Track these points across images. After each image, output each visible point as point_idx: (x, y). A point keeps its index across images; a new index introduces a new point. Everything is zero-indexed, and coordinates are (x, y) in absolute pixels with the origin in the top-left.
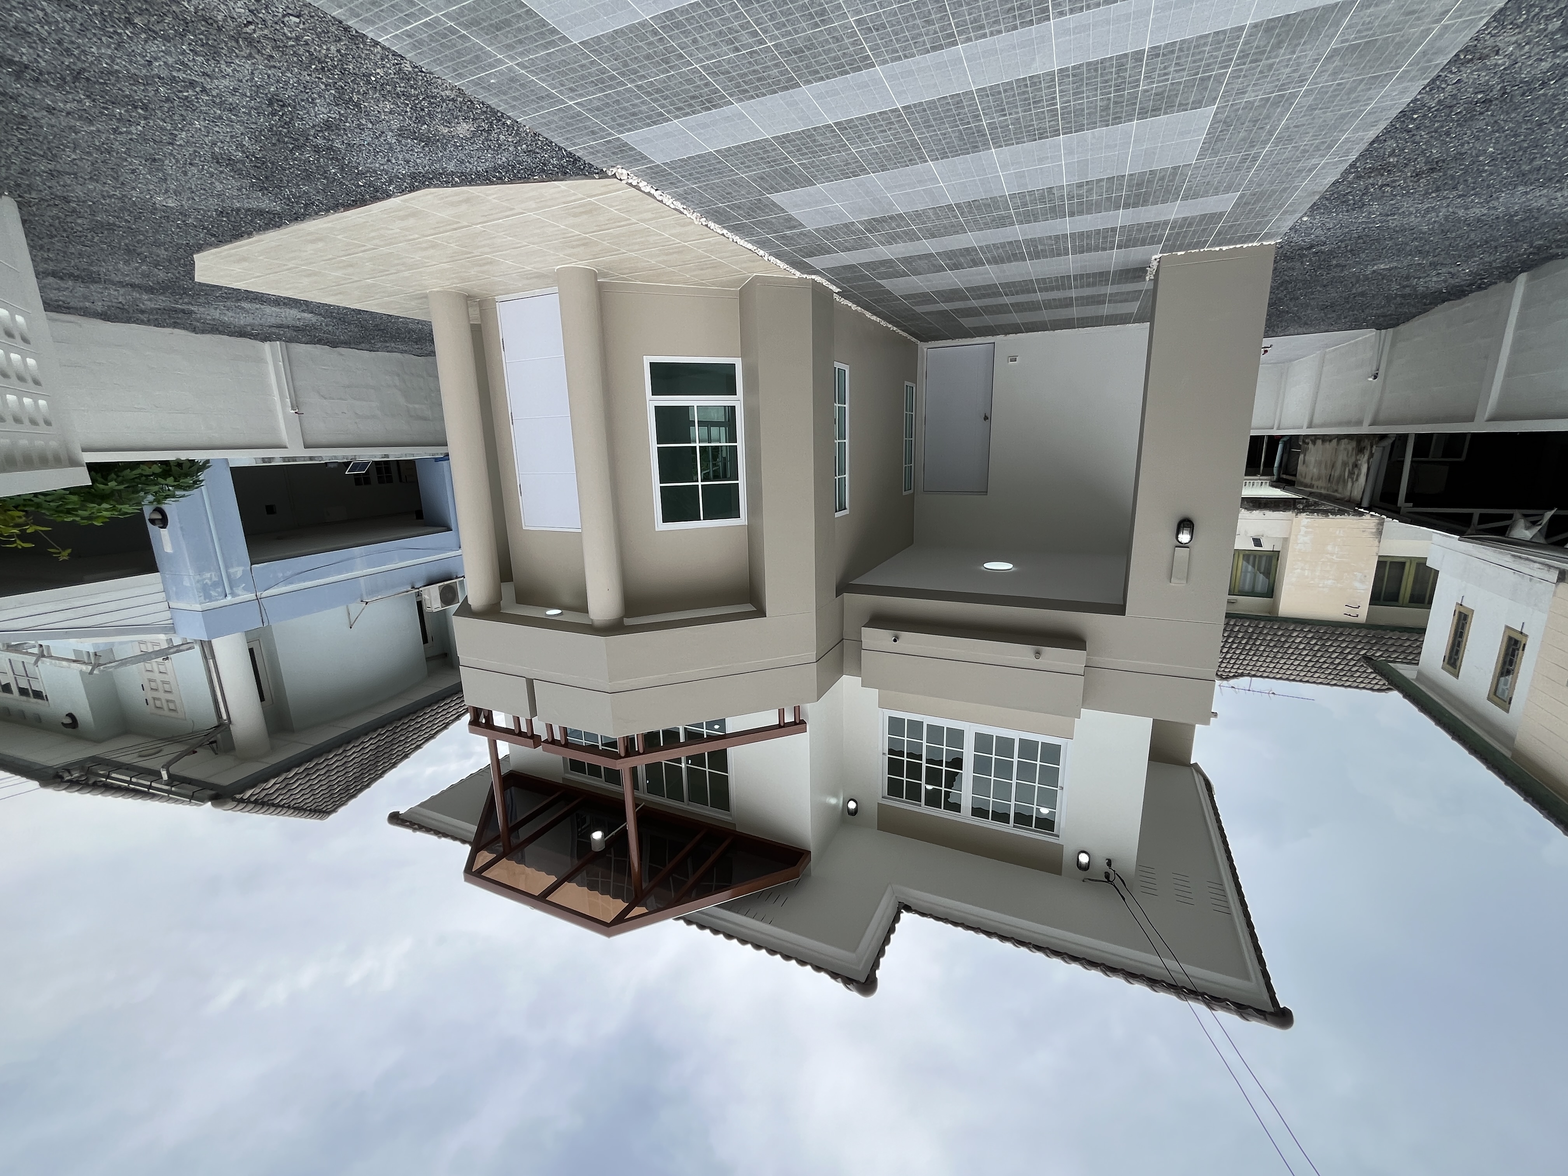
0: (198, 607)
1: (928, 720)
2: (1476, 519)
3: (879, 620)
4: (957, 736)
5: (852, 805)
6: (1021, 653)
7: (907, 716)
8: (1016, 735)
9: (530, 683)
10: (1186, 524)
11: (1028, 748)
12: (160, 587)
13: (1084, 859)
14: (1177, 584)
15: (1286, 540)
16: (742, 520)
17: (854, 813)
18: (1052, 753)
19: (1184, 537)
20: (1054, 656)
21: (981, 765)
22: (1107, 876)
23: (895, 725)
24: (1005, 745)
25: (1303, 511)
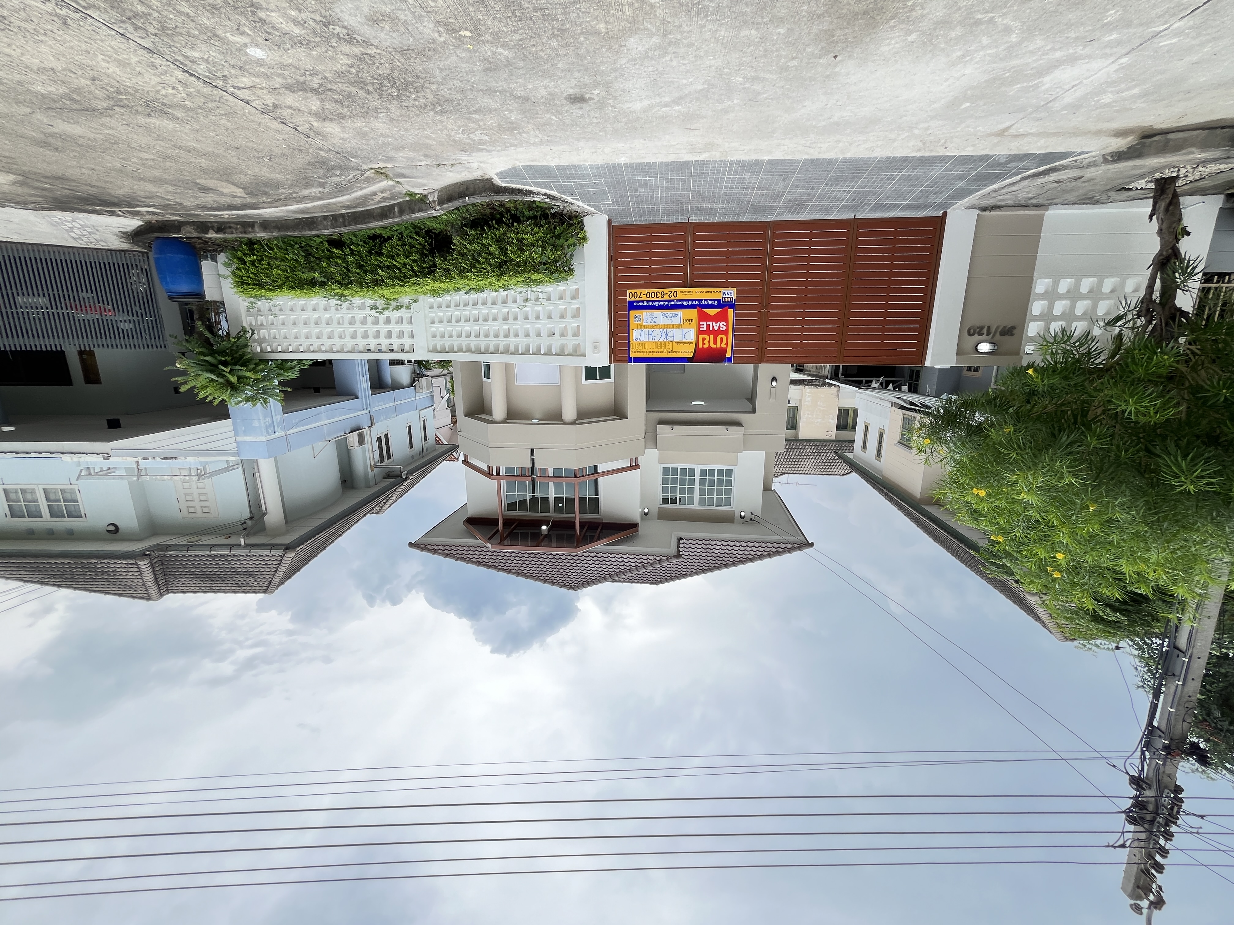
0: (264, 439)
1: (680, 466)
2: (864, 382)
3: (662, 422)
4: (692, 472)
5: (646, 510)
6: (721, 429)
7: (670, 466)
8: (716, 467)
9: (532, 451)
10: (774, 379)
11: (720, 472)
12: (232, 428)
13: (743, 514)
14: (772, 401)
15: (800, 400)
16: (612, 380)
17: (646, 514)
18: (730, 473)
19: (774, 384)
20: (733, 429)
21: (702, 482)
22: (751, 519)
23: (666, 471)
24: (712, 472)
25: (807, 385)
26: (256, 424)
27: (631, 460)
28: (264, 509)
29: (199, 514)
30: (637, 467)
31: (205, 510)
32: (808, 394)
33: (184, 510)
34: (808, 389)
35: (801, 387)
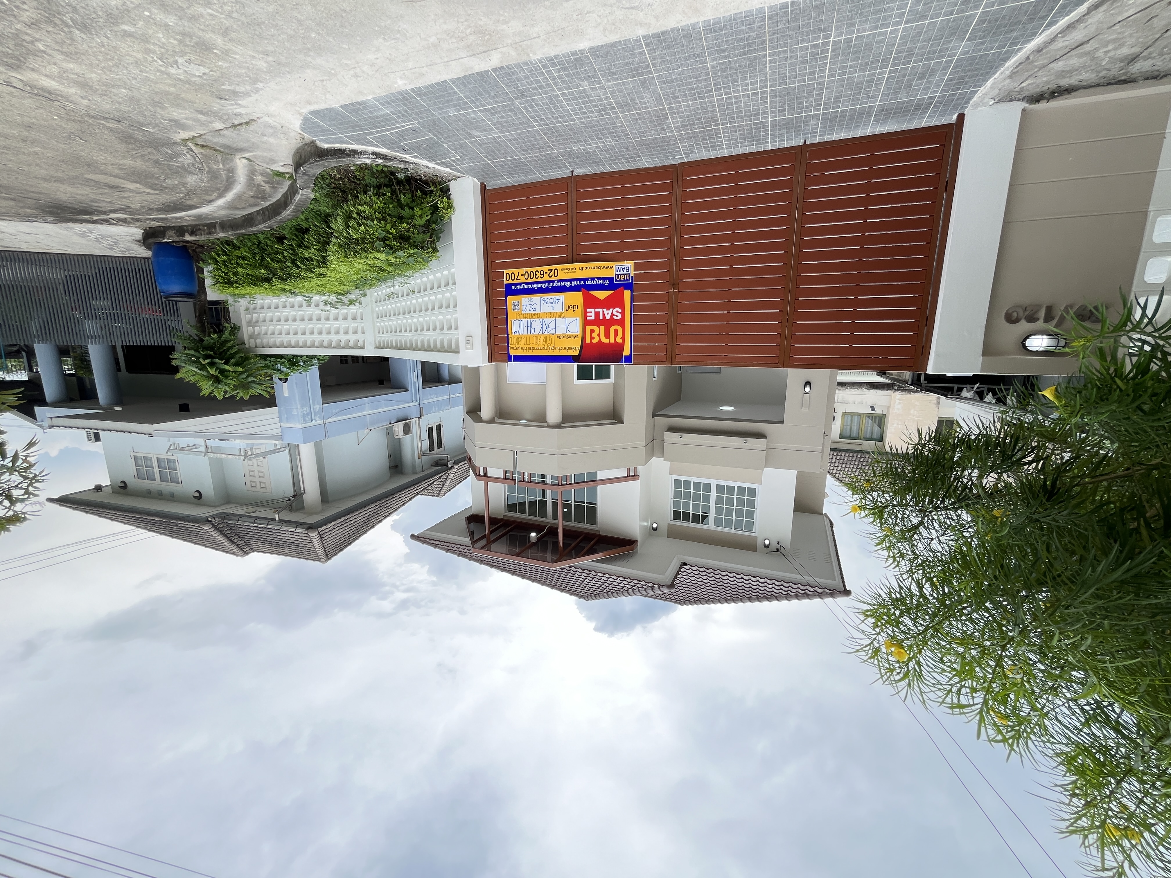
0: (300, 426)
1: (693, 480)
3: (672, 429)
4: (707, 487)
5: (655, 526)
6: (737, 441)
7: (683, 478)
8: (736, 484)
10: (808, 383)
11: (741, 490)
12: (277, 415)
13: (767, 542)
14: (805, 410)
15: (889, 407)
16: (612, 380)
17: (655, 530)
18: (752, 492)
19: (807, 389)
20: (753, 442)
21: (719, 500)
22: (778, 550)
23: (677, 483)
24: (731, 489)
25: (897, 390)
26: (295, 413)
27: (628, 470)
28: (302, 489)
29: (258, 489)
30: (636, 476)
31: (263, 485)
32: (897, 401)
33: (248, 483)
34: (898, 395)
35: (890, 392)
